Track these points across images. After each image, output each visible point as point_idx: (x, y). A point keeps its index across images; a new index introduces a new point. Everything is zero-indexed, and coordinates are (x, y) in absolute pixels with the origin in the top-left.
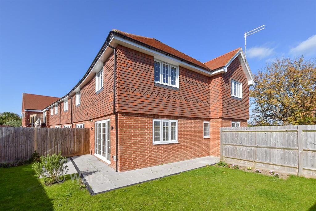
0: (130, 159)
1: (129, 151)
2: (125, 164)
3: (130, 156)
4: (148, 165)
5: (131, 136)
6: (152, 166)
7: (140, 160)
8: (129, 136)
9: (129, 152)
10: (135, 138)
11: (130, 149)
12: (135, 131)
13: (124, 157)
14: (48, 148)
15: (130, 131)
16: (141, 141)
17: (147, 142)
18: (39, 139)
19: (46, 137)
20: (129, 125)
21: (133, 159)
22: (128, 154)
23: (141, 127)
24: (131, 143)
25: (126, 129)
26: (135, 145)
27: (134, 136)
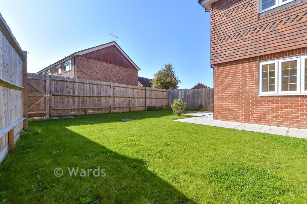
0: (225, 110)
1: (224, 101)
2: (219, 113)
3: (224, 106)
4: (249, 121)
5: (226, 86)
6: (255, 124)
7: (238, 112)
8: (224, 86)
9: (224, 103)
10: (231, 88)
11: (224, 99)
12: (231, 80)
13: (218, 106)
14: (210, 103)
15: (225, 81)
16: (239, 91)
17: (248, 93)
18: (205, 96)
19: (209, 95)
20: (224, 75)
21: (229, 110)
22: (222, 104)
23: (239, 75)
24: (226, 94)
25: (220, 80)
26: (231, 95)
27: (230, 86)
